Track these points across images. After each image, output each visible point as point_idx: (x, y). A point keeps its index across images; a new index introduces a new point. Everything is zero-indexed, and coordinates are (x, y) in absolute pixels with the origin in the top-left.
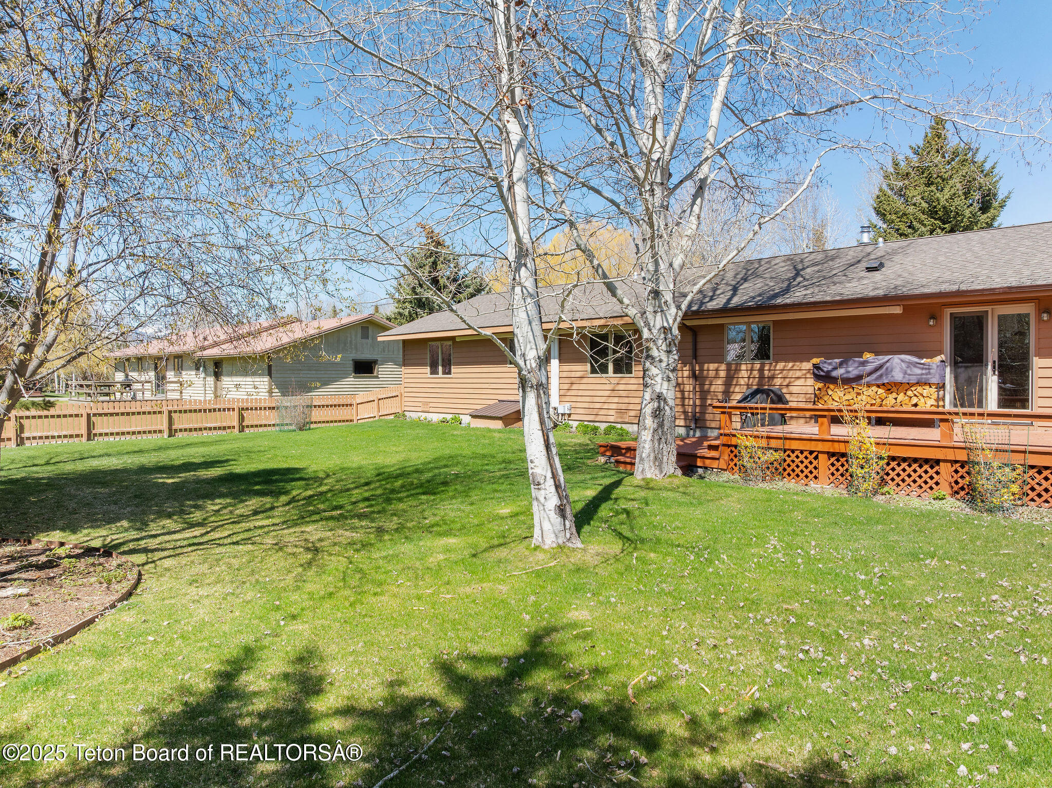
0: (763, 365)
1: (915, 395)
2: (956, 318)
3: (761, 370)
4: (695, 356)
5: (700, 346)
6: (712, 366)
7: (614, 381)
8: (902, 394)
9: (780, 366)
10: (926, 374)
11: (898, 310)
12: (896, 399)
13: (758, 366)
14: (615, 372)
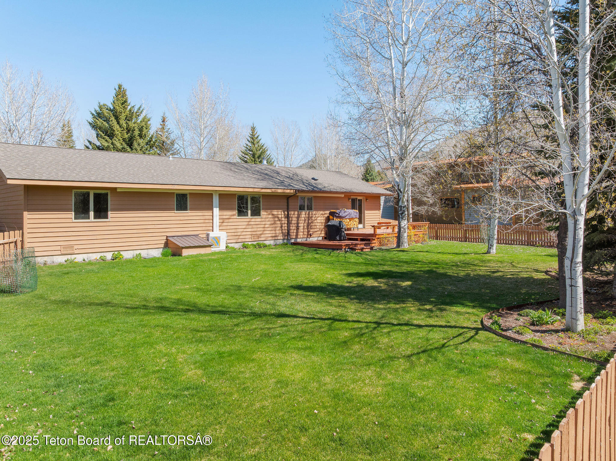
3: (309, 214)
4: (287, 209)
5: (290, 204)
6: (292, 213)
9: (314, 213)
11: (343, 196)
13: (307, 213)
14: (251, 216)
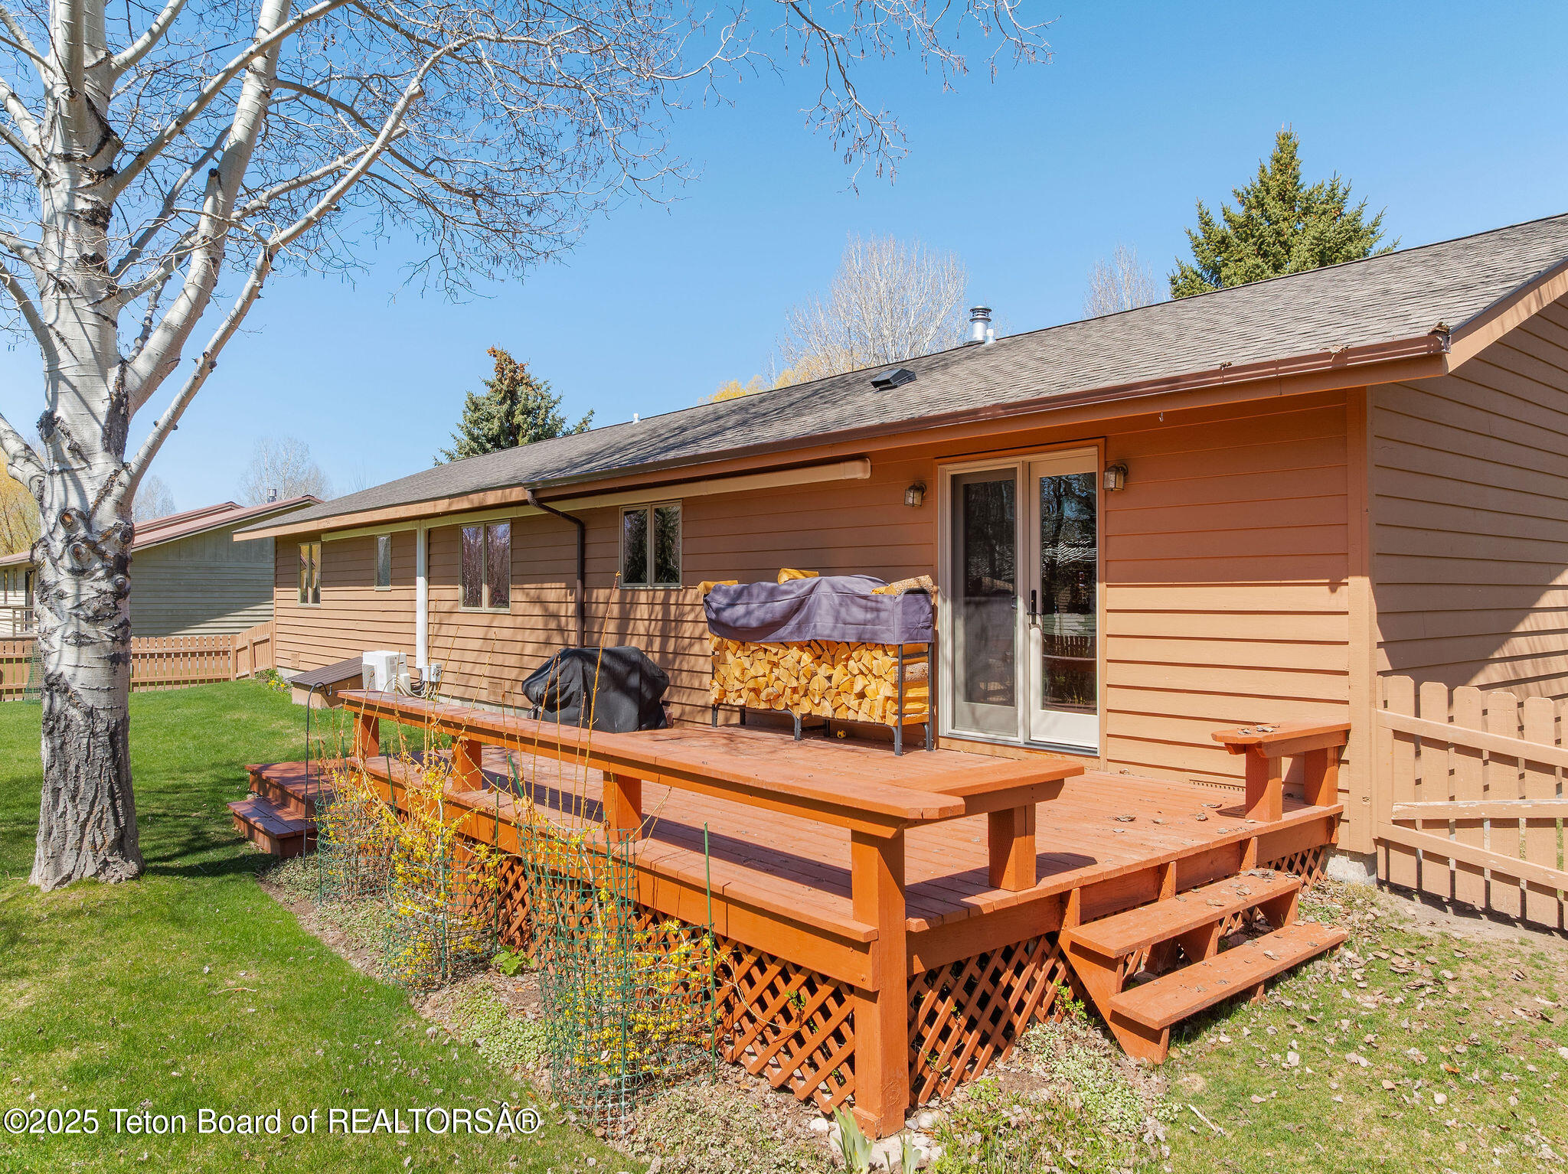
0: (668, 592)
1: (862, 673)
2: (967, 487)
4: (583, 576)
5: (591, 551)
6: (602, 594)
7: (485, 620)
8: (839, 667)
9: (691, 596)
10: (873, 622)
11: (858, 472)
12: (829, 678)
14: (492, 604)
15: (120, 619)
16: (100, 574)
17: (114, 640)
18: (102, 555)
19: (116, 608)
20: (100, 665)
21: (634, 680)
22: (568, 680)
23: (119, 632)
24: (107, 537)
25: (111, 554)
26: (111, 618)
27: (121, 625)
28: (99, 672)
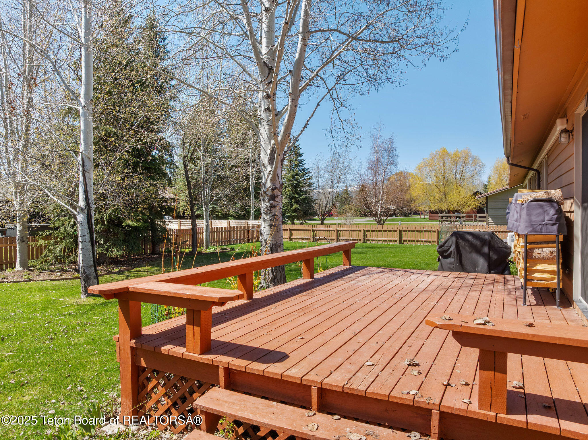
15: (273, 214)
16: (267, 201)
17: (271, 220)
18: (267, 195)
19: (271, 210)
20: (268, 227)
21: (486, 250)
22: (450, 245)
23: (272, 218)
24: (268, 190)
25: (269, 195)
26: (270, 213)
27: (273, 216)
28: (268, 229)
